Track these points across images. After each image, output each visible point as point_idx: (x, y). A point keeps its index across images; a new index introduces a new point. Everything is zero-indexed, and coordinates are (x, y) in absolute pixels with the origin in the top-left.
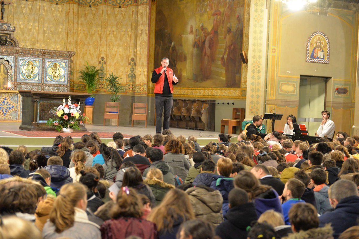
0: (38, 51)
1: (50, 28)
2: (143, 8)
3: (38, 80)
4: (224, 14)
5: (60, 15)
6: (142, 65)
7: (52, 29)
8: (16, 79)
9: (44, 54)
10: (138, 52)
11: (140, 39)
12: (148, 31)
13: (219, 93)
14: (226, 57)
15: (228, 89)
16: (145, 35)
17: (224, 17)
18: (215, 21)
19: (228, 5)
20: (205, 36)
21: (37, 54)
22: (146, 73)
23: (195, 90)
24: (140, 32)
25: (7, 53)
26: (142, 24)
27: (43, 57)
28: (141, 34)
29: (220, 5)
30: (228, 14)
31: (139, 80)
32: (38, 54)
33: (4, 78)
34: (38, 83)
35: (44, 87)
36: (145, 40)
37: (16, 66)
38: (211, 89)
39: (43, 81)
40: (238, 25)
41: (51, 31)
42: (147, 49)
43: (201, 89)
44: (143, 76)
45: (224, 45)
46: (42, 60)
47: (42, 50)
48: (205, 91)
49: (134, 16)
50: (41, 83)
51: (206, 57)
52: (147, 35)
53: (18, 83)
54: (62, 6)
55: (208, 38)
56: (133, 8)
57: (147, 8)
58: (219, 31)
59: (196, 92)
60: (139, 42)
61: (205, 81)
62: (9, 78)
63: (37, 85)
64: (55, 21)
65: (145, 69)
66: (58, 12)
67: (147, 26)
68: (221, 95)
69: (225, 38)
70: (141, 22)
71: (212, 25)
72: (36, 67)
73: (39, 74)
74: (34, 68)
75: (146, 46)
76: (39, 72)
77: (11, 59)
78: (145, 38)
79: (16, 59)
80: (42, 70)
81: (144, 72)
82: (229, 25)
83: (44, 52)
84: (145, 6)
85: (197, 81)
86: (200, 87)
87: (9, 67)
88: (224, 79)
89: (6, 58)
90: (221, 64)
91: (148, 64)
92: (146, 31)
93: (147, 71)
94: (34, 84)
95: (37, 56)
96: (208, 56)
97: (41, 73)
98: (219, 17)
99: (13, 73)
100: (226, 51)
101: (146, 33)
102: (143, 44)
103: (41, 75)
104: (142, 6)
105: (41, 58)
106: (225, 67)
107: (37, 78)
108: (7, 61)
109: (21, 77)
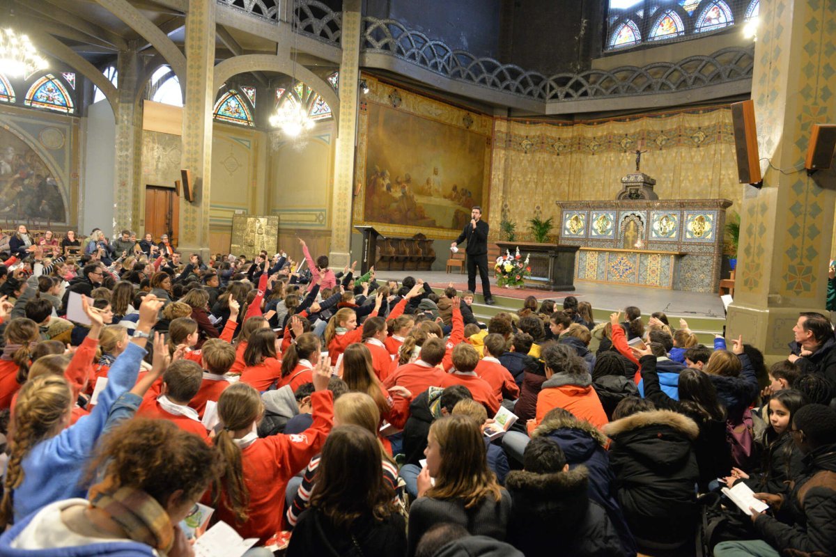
5: (702, 160)
8: (647, 237)
25: (640, 209)
33: (634, 237)
37: (648, 222)
53: (650, 242)
54: (705, 148)
62: (639, 236)
72: (672, 222)
76: (676, 227)
77: (642, 214)
79: (648, 214)
80: (680, 225)
87: (639, 223)
89: (638, 213)
99: (644, 231)
108: (639, 217)
109: (654, 235)
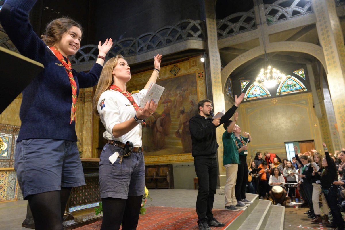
0: (9, 127)
1: (8, 116)
2: (88, 104)
3: (7, 156)
4: (176, 101)
5: (17, 107)
6: (88, 144)
7: (9, 117)
9: (15, 131)
10: (84, 135)
11: (86, 125)
12: (92, 120)
13: (177, 158)
14: (181, 131)
15: (186, 154)
16: (90, 123)
17: (175, 103)
18: (166, 107)
19: (179, 95)
20: (156, 118)
21: (7, 130)
22: (91, 150)
23: (147, 158)
24: (85, 121)
26: (87, 115)
27: (14, 133)
28: (87, 122)
29: (170, 96)
30: (180, 101)
31: (85, 155)
32: (9, 130)
34: (7, 160)
35: (12, 163)
36: (90, 126)
38: (166, 156)
39: (12, 157)
40: (192, 107)
41: (8, 118)
42: (91, 132)
43: (154, 156)
44: (89, 152)
45: (178, 122)
46: (13, 136)
47: (14, 126)
48: (159, 158)
49: (79, 110)
50: (9, 159)
51: (158, 133)
52: (91, 123)
54: (19, 100)
55: (159, 119)
56: (79, 104)
57: (91, 104)
58: (171, 113)
59: (149, 159)
60: (85, 128)
61: (159, 150)
63: (5, 161)
64: (12, 110)
65: (90, 147)
66: (15, 104)
67: (91, 116)
68: (178, 159)
69: (179, 117)
70: (86, 114)
71: (163, 110)
72: (4, 143)
73: (8, 151)
74: (2, 144)
75: (90, 131)
76: (8, 148)
78: (90, 125)
80: (12, 146)
81: (89, 149)
82: (181, 108)
83: (16, 128)
84: (89, 103)
85: (149, 151)
86: (153, 155)
88: (181, 147)
90: (176, 136)
91: (93, 143)
92: (90, 120)
93: (91, 148)
94: (2, 161)
95: (7, 132)
96: (160, 132)
97: (10, 149)
98: (169, 104)
100: (180, 127)
101: (90, 122)
102: (88, 129)
103: (10, 151)
104: (87, 103)
105: (11, 134)
106: (181, 139)
107: (5, 155)
